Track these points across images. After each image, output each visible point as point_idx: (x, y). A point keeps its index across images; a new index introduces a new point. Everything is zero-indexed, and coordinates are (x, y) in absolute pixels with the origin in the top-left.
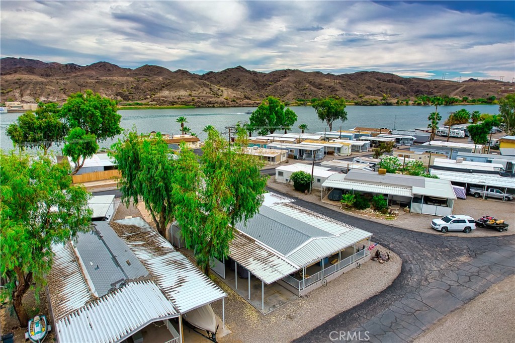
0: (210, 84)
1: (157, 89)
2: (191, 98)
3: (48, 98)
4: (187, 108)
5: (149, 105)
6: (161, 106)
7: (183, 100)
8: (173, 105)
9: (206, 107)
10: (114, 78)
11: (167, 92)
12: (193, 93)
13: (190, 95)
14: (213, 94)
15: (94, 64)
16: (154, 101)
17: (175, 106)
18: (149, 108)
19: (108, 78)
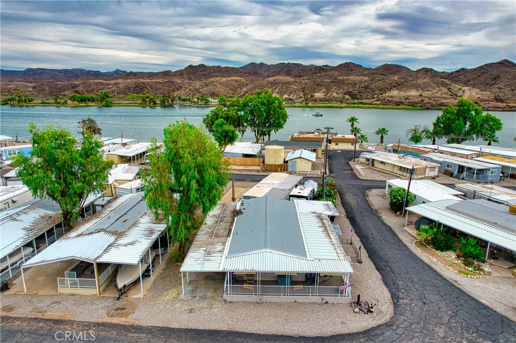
0: (450, 83)
1: (387, 88)
2: (421, 99)
3: (289, 96)
4: (413, 109)
5: (372, 105)
6: (386, 106)
7: (411, 101)
8: (399, 105)
9: (437, 109)
10: (350, 77)
11: (397, 92)
12: (425, 94)
13: (421, 95)
14: (450, 95)
15: (341, 65)
16: (378, 101)
17: (400, 107)
18: (370, 108)
19: (345, 78)
